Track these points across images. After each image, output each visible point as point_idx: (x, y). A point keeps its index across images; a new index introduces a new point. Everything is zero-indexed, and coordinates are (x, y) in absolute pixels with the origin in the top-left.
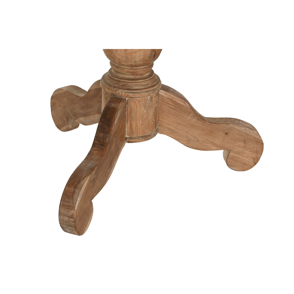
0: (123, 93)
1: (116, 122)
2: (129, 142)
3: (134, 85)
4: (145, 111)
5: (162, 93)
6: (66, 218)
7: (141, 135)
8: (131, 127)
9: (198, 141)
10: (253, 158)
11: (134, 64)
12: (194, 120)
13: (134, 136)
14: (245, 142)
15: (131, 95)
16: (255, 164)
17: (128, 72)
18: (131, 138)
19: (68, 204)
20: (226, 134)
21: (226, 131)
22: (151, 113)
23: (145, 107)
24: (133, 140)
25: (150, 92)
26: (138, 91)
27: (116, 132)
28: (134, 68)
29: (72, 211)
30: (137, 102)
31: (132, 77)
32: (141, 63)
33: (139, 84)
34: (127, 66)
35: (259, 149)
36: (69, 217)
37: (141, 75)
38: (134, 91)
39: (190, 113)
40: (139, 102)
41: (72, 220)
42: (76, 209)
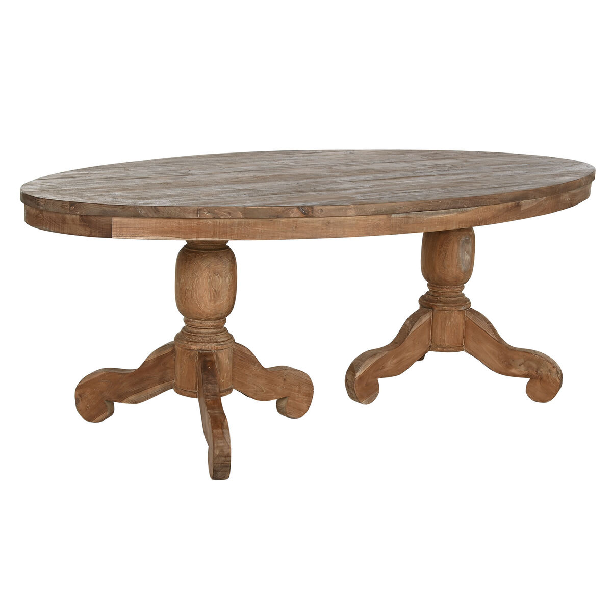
0: (213, 347)
13: (222, 389)
14: (299, 385)
20: (284, 380)
30: (224, 354)
35: (311, 392)
39: (255, 363)
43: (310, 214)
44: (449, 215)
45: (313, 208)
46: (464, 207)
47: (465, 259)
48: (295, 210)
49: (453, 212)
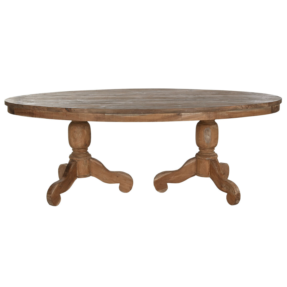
0: (75, 159)
1: (71, 168)
2: (78, 178)
3: (79, 156)
4: (84, 166)
5: (91, 160)
6: (49, 198)
7: (83, 175)
8: (79, 172)
9: (107, 179)
10: (129, 187)
11: (78, 148)
12: (104, 171)
13: (80, 175)
14: (125, 180)
15: (78, 159)
16: (131, 189)
17: (77, 151)
18: (79, 176)
19: (50, 193)
20: (118, 177)
21: (117, 176)
22: (87, 167)
23: (84, 164)
24: (80, 177)
25: (85, 159)
26: (80, 158)
27: (72, 172)
28: (79, 150)
29: (51, 195)
30: (80, 162)
31: (78, 153)
32: (81, 147)
33: (81, 155)
34: (76, 149)
35: (131, 183)
36: (50, 197)
37: (82, 152)
38: (79, 158)
39: (102, 168)
40: (81, 162)
41: (51, 198)
42: (52, 194)
43: (70, 111)
44: (135, 116)
45: (71, 109)
46: (141, 113)
47: (207, 138)
48: (65, 109)
49: (137, 115)
